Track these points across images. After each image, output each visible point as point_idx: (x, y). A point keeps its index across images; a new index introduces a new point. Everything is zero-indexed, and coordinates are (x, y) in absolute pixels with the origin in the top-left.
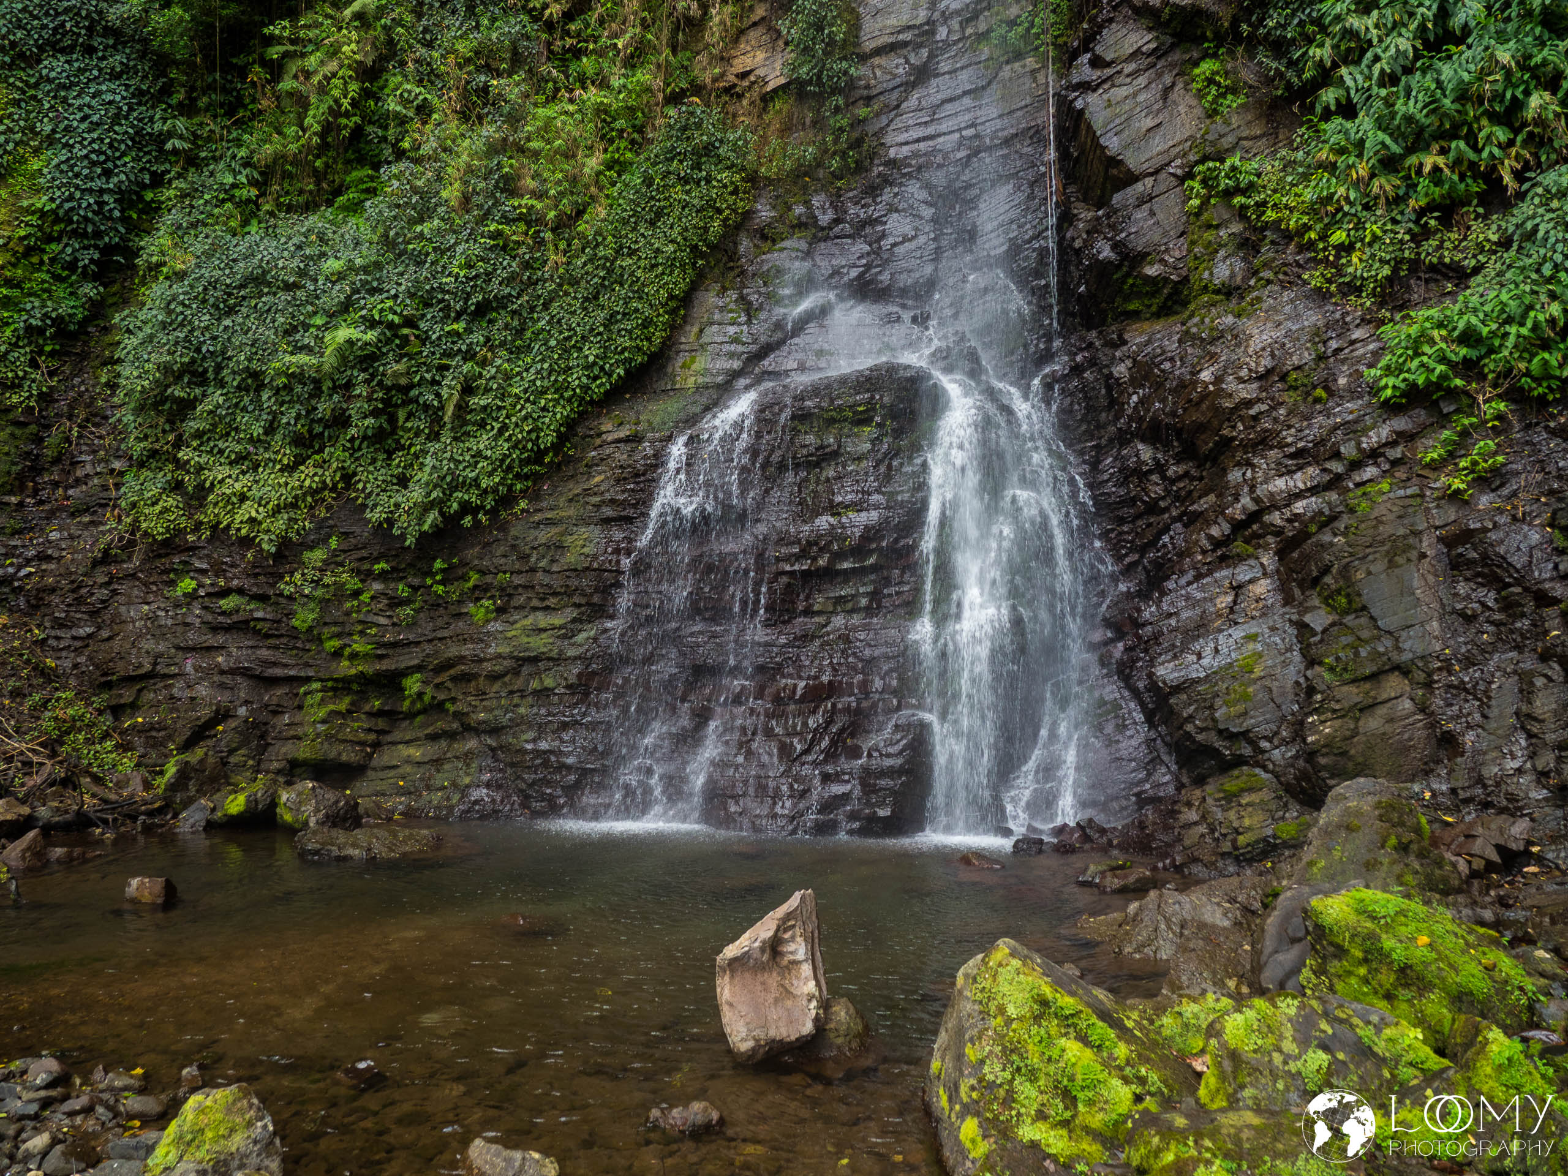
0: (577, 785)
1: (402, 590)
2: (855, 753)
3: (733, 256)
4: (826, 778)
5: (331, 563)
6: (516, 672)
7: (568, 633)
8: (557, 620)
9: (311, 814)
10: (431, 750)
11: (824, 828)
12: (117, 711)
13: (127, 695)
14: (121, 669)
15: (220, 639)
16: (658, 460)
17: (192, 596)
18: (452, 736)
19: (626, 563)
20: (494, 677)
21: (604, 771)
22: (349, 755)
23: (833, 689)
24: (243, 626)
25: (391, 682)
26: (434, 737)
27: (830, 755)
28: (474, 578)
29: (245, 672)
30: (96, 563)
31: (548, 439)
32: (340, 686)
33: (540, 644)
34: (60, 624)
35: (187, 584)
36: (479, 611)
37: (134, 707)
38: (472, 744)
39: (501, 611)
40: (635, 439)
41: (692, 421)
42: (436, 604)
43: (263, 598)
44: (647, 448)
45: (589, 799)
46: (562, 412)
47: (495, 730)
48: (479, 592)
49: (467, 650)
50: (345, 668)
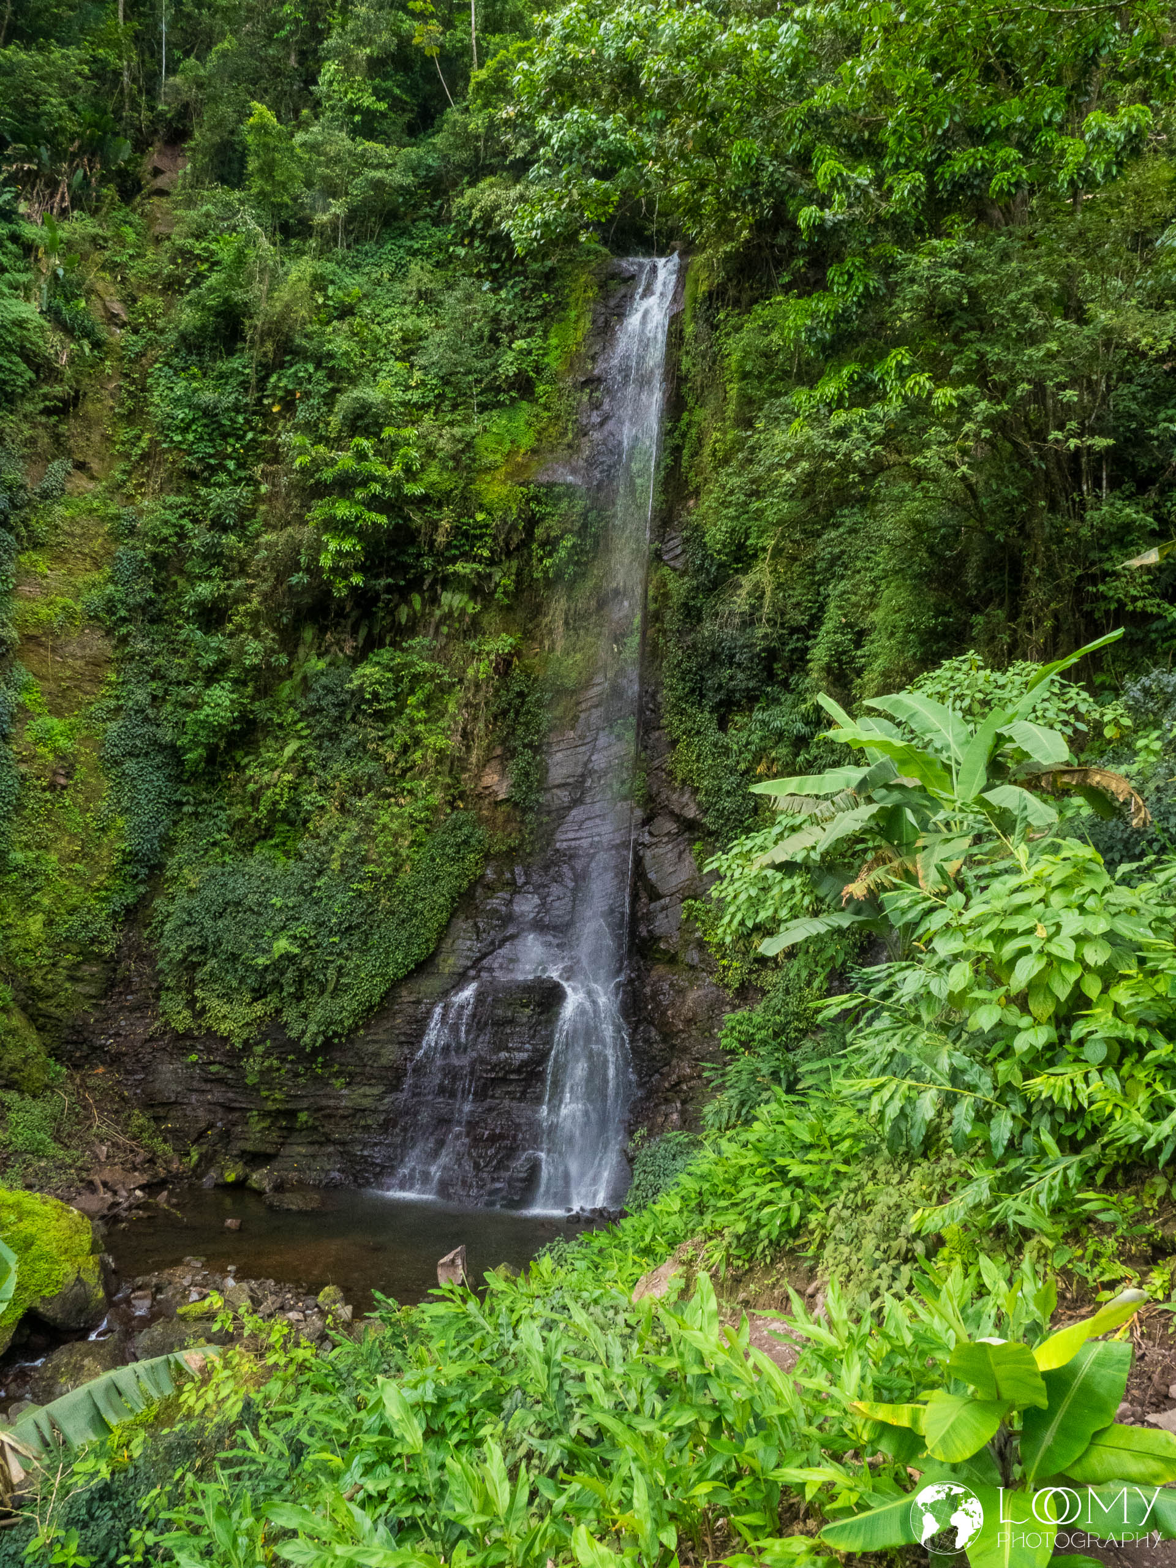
0: (380, 1173)
1: (301, 1070)
2: (507, 1169)
3: (473, 898)
4: (493, 1180)
5: (267, 1054)
6: (354, 1116)
7: (380, 1097)
8: (375, 1091)
9: (267, 1185)
10: (312, 1150)
11: (491, 1204)
12: (157, 1119)
13: (162, 1112)
14: (159, 1098)
15: (208, 1086)
16: (429, 1013)
17: (195, 1064)
18: (321, 1144)
19: (409, 1066)
20: (344, 1117)
21: (392, 1167)
22: (271, 1150)
23: (501, 1137)
24: (220, 1081)
25: (292, 1114)
26: (312, 1143)
27: (497, 1168)
28: (336, 1068)
29: (221, 1105)
30: (146, 1041)
31: (376, 999)
32: (265, 1115)
33: (367, 1103)
34: (128, 1072)
35: (194, 1057)
36: (338, 1083)
37: (165, 1119)
38: (331, 1149)
39: (348, 1084)
40: (418, 1002)
41: (445, 993)
42: (317, 1078)
43: (231, 1067)
44: (423, 1008)
45: (386, 1180)
46: (383, 988)
47: (343, 1143)
48: (337, 1075)
49: (332, 1103)
50: (270, 1106)
